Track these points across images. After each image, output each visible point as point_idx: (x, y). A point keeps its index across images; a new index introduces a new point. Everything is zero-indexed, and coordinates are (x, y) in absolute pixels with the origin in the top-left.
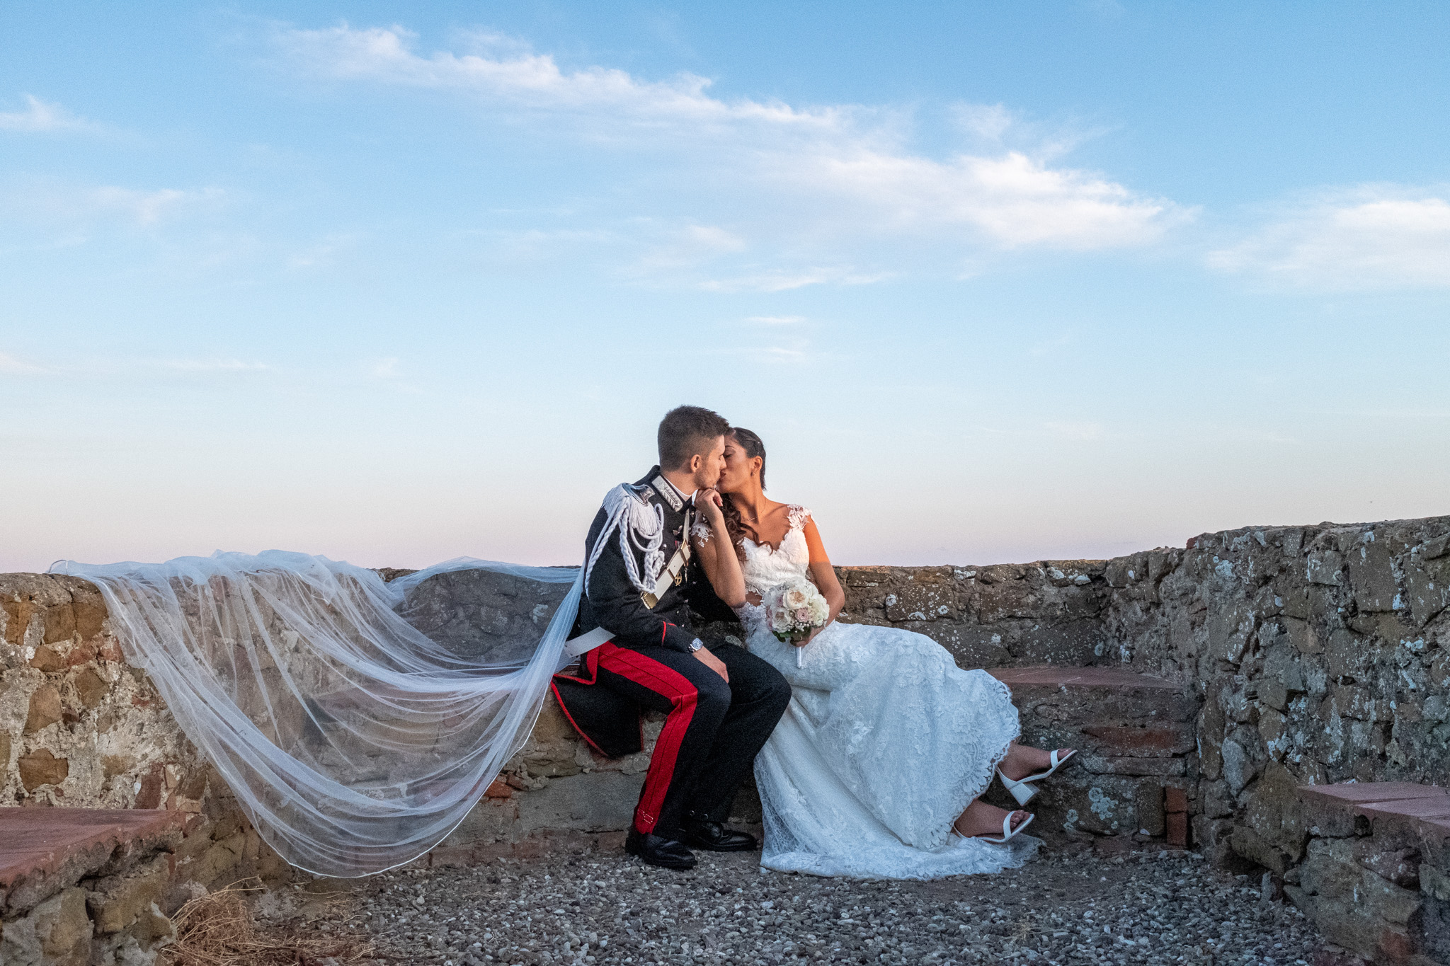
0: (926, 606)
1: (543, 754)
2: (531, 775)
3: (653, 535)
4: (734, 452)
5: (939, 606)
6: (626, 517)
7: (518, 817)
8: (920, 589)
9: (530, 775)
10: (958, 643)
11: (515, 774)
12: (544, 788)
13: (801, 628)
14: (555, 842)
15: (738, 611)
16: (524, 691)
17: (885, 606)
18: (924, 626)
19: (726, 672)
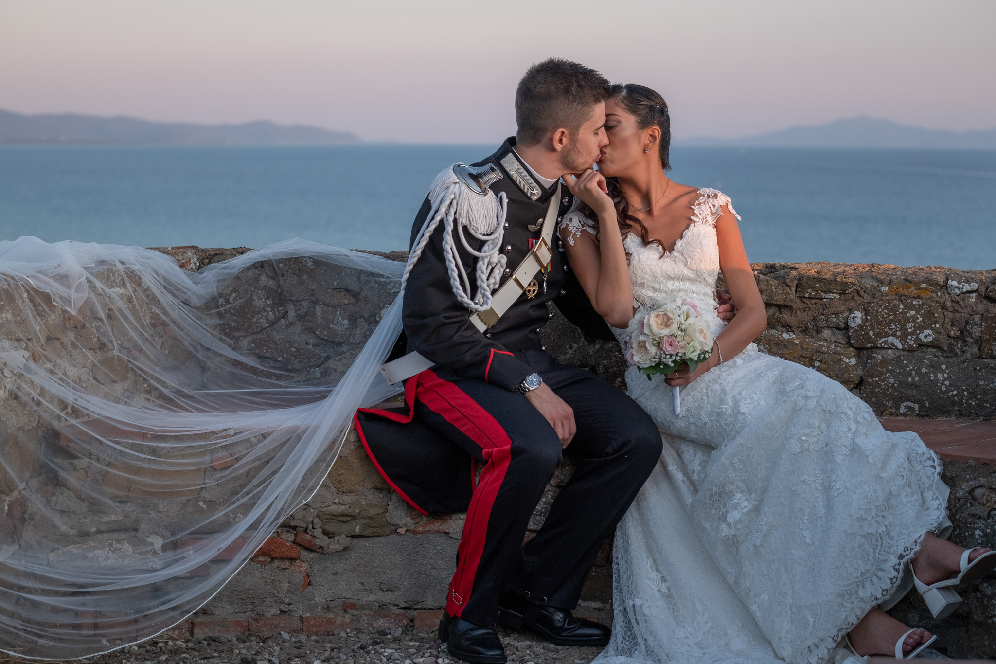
0: (903, 329)
1: (343, 508)
2: (329, 534)
3: (491, 234)
4: (619, 122)
5: (922, 331)
6: (452, 211)
7: (309, 584)
8: (895, 305)
9: (325, 533)
10: (947, 383)
11: (306, 530)
12: (343, 550)
13: (669, 361)
14: (357, 618)
15: (616, 331)
16: (316, 428)
17: (847, 327)
18: (899, 357)
19: (573, 420)
